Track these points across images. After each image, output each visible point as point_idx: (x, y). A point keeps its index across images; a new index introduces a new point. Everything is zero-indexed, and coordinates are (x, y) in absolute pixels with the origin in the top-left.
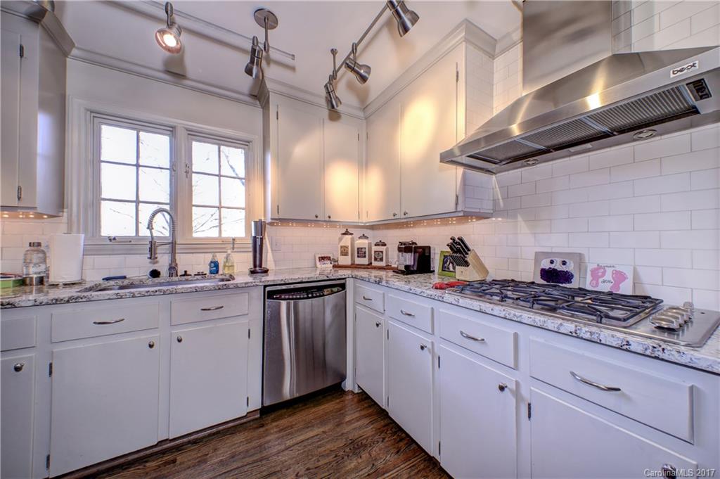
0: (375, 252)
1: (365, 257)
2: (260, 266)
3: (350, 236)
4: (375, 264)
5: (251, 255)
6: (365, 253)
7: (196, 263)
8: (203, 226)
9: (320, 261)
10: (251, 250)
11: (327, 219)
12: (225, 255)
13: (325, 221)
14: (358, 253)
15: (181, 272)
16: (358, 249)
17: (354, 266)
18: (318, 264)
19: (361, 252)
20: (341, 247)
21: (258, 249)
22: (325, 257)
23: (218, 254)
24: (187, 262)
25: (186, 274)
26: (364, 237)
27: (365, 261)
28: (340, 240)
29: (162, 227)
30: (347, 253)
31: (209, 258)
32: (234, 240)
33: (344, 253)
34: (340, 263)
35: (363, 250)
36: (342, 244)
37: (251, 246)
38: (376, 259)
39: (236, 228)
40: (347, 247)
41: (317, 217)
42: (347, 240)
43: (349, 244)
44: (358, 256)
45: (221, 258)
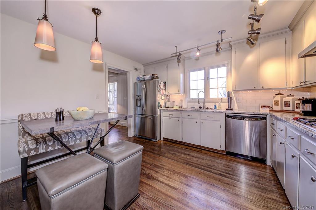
0: (297, 104)
1: (290, 106)
2: (231, 108)
3: (281, 95)
4: (296, 110)
5: (227, 103)
6: (290, 104)
7: (210, 105)
8: (213, 94)
9: (262, 108)
10: (227, 102)
11: (262, 88)
12: (218, 103)
13: (260, 89)
14: (285, 104)
15: (206, 108)
16: (285, 102)
17: (283, 111)
18: (261, 108)
19: (287, 104)
20: (275, 101)
21: (230, 101)
22: (266, 106)
23: (216, 103)
24: (208, 105)
25: (207, 108)
26: (291, 95)
27: (290, 109)
28: (274, 97)
29: (202, 96)
30: (278, 104)
31: (214, 104)
32: (221, 98)
33: (276, 104)
34: (274, 109)
35: (289, 103)
36: (275, 99)
37: (227, 100)
38: (297, 108)
39: (223, 95)
40: (278, 101)
41: (255, 88)
42: (278, 98)
43: (279, 100)
44: (285, 106)
45: (217, 104)
